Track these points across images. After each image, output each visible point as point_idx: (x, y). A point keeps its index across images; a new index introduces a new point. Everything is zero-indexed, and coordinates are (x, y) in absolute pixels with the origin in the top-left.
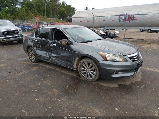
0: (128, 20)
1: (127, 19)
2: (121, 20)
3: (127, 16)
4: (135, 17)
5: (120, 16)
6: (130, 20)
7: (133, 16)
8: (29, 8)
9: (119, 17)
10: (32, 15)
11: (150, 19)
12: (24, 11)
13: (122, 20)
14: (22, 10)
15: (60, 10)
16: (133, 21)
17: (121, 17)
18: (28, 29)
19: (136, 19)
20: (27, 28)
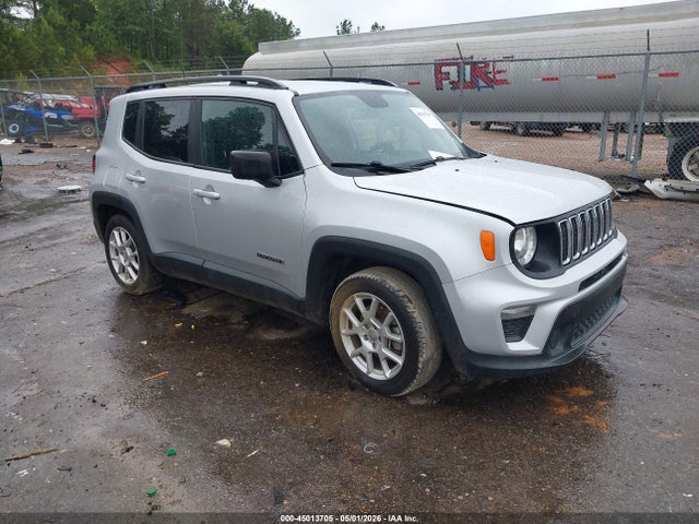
0: (473, 85)
1: (468, 78)
2: (445, 82)
3: (468, 68)
4: (499, 72)
5: (439, 66)
6: (482, 83)
7: (491, 69)
8: (74, 22)
9: (438, 71)
10: (90, 52)
11: (562, 79)
12: (46, 36)
13: (447, 82)
14: (40, 29)
15: (221, 30)
16: (492, 87)
17: (444, 69)
18: (59, 121)
19: (504, 82)
20: (54, 116)
